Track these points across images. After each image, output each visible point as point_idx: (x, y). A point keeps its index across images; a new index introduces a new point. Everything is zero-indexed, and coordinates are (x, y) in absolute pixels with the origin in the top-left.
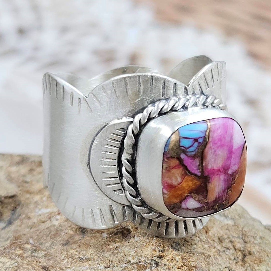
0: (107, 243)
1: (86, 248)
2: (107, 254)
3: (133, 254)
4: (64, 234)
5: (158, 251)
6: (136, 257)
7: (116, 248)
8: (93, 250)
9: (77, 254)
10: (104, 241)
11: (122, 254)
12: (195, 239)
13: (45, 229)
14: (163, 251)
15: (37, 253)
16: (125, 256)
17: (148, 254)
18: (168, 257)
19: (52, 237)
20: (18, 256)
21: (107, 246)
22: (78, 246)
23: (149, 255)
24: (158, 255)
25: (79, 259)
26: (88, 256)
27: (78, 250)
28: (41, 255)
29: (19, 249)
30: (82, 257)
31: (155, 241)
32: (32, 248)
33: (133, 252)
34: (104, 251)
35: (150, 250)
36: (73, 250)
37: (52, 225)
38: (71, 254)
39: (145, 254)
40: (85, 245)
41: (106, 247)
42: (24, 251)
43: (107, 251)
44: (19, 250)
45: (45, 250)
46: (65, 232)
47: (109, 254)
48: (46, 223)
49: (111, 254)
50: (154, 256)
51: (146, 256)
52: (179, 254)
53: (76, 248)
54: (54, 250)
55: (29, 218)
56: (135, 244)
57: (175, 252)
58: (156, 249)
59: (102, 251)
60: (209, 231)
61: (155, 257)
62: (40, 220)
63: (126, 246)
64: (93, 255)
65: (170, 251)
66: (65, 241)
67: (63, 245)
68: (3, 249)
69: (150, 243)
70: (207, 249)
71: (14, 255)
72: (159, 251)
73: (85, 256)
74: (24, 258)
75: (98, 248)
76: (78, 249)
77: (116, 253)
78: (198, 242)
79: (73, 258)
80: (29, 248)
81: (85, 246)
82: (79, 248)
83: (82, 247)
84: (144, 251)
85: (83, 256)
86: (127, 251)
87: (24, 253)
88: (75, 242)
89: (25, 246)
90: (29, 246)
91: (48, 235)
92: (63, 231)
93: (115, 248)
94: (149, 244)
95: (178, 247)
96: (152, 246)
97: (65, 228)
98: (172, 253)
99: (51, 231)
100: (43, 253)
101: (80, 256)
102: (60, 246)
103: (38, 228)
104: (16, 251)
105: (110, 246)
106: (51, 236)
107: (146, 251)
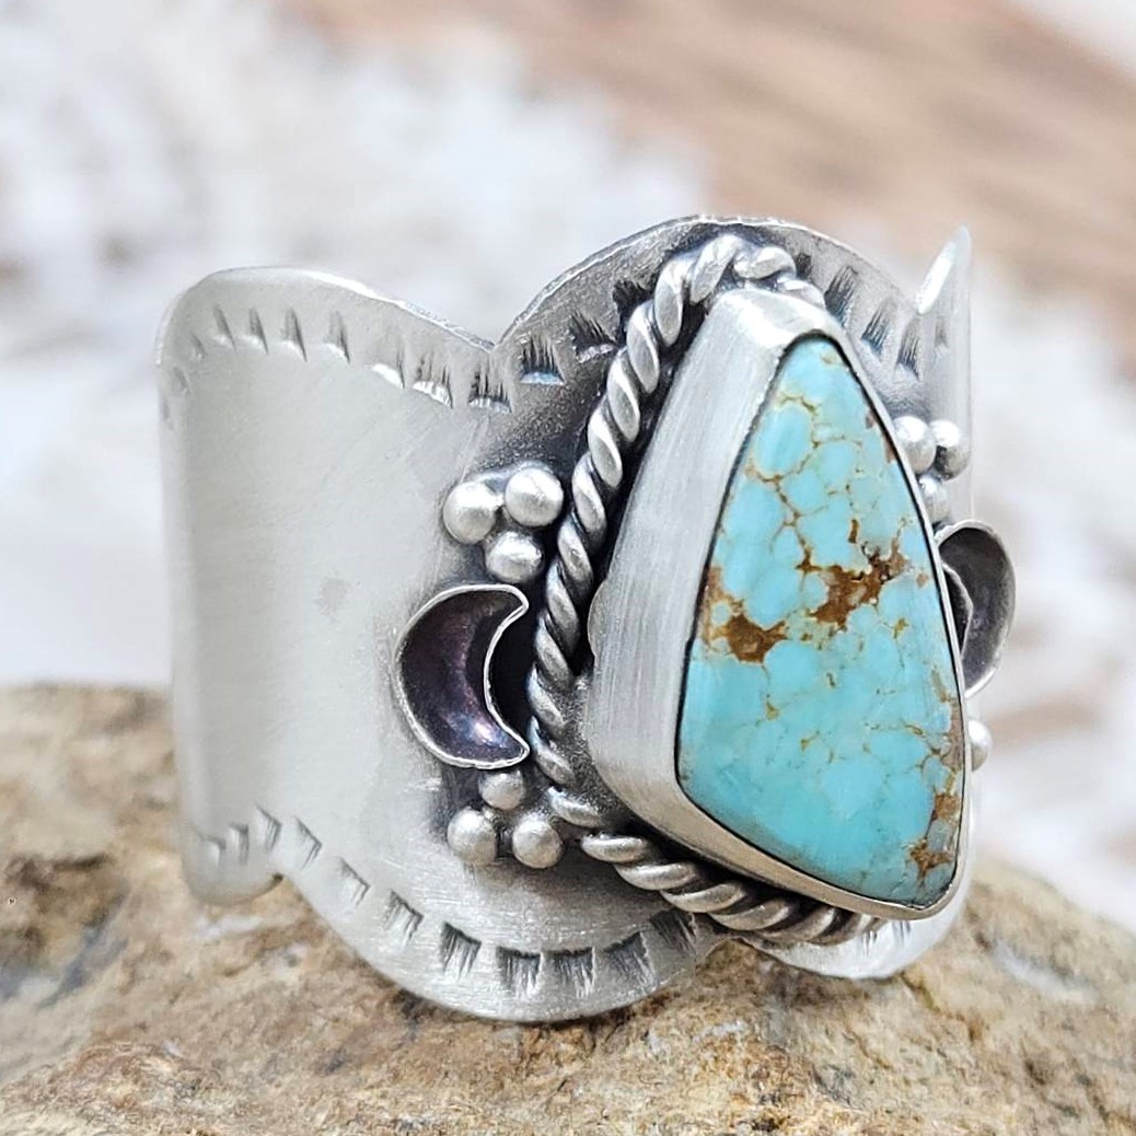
0: (524, 1064)
1: (424, 1083)
2: (520, 1113)
3: (640, 1110)
4: (326, 1024)
5: (756, 1100)
6: (654, 1124)
7: (563, 1084)
8: (459, 1091)
9: (386, 1108)
10: (506, 1052)
11: (590, 1111)
12: (924, 1060)
13: (237, 1002)
14: (779, 1100)
15: (201, 1098)
16: (606, 1117)
17: (709, 1114)
18: (802, 1126)
19: (270, 1034)
20: (113, 1109)
21: (524, 1077)
22: (387, 1072)
23: (715, 1117)
24: (756, 1115)
25: (394, 1127)
26: (434, 1114)
27: (390, 1090)
28: (219, 1109)
29: (117, 1077)
30: (407, 1118)
31: (743, 1055)
32: (179, 1075)
33: (640, 1101)
34: (506, 1099)
35: (717, 1095)
36: (367, 1089)
37: (272, 982)
38: (359, 1105)
39: (696, 1111)
40: (423, 1068)
41: (518, 1079)
42: (143, 1085)
43: (523, 1099)
44: (122, 1083)
45: (239, 1089)
46: (330, 1015)
47: (530, 1110)
48: (240, 977)
49: (543, 1110)
50: (737, 1120)
51: (699, 1119)
52: (852, 1116)
53: (382, 1081)
54: (280, 1090)
55: (166, 957)
56: (648, 1068)
57: (833, 1107)
58: (746, 1091)
59: (496, 1096)
60: (984, 1032)
61: (743, 1125)
62: (216, 963)
63: (610, 1076)
64: (457, 1110)
65: (812, 1103)
66: (329, 1052)
67: (320, 1069)
68: (46, 1080)
69: (720, 1064)
70: (975, 1105)
71: (98, 1102)
72: (762, 1100)
73: (424, 1116)
74: (142, 1115)
75: (480, 1084)
76: (389, 1086)
77: (562, 1109)
78: (938, 1072)
79: (365, 1123)
80: (168, 1073)
81: (421, 1073)
82: (393, 1083)
83: (405, 1077)
84: (692, 1101)
85: (411, 1115)
86: (614, 1101)
87: (145, 1094)
88: (378, 1057)
89: (149, 1065)
90: (165, 1068)
91: (251, 1026)
92: (321, 1011)
93: (557, 1084)
94: (713, 1068)
95: (848, 1085)
96: (730, 1077)
97: (328, 998)
98: (821, 1111)
99: (266, 1009)
100: (230, 1100)
101: (400, 1116)
102: (308, 1077)
103: (204, 1000)
104: (105, 1087)
105: (538, 1076)
106: (264, 1033)
107: (703, 1101)
